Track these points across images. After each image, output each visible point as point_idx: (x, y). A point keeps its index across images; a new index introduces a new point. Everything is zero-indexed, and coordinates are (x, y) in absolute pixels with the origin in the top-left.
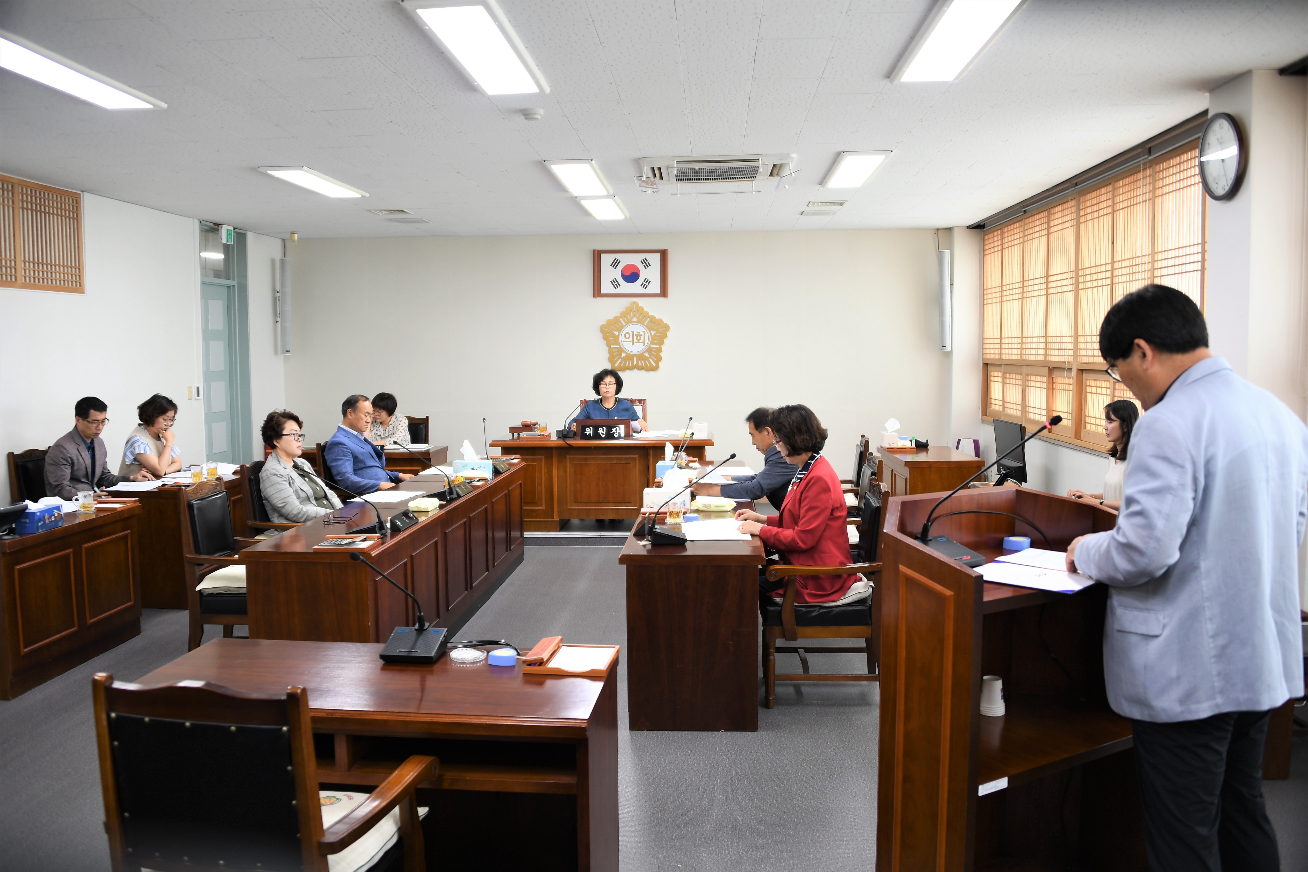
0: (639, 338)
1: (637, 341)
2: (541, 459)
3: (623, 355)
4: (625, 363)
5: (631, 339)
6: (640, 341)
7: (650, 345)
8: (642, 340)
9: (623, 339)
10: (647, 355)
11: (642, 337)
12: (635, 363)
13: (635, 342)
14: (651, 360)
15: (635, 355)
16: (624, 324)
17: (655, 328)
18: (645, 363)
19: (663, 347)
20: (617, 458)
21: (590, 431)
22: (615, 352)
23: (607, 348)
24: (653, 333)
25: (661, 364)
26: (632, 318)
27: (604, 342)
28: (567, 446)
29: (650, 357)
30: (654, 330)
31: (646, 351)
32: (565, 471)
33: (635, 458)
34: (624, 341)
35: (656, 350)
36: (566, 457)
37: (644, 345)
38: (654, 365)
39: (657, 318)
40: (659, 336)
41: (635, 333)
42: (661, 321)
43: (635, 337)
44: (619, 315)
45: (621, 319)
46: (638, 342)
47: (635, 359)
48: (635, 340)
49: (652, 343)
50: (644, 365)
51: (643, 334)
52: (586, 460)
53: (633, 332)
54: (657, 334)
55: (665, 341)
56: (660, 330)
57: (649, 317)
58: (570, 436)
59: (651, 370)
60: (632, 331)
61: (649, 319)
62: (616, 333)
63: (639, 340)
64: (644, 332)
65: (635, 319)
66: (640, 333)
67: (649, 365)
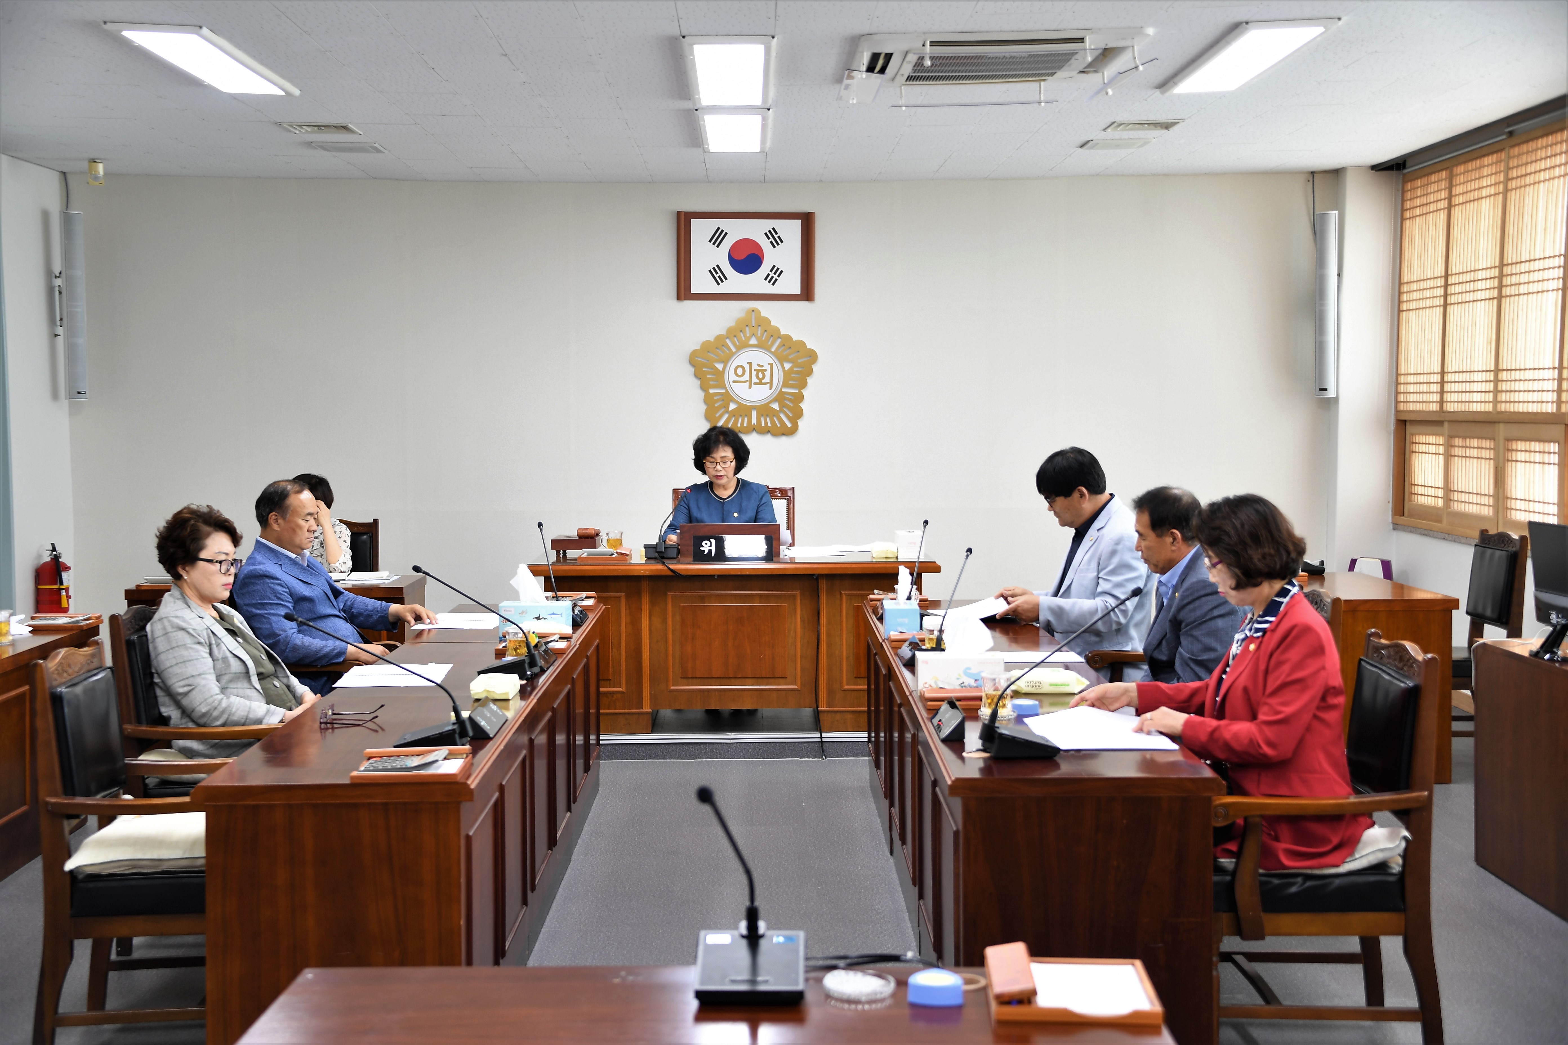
0: (760, 376)
1: (758, 381)
2: (619, 598)
3: (732, 406)
4: (736, 422)
5: (746, 377)
6: (763, 381)
7: (781, 389)
8: (767, 379)
9: (733, 377)
10: (776, 406)
11: (768, 374)
12: (754, 421)
13: (755, 384)
14: (782, 416)
15: (754, 408)
16: (734, 350)
17: (790, 357)
18: (773, 422)
19: (805, 392)
20: (761, 596)
21: (711, 546)
22: (717, 401)
23: (702, 394)
24: (787, 366)
25: (801, 423)
26: (749, 338)
27: (697, 383)
28: (670, 573)
29: (781, 411)
30: (788, 361)
31: (775, 400)
32: (665, 621)
33: (794, 596)
34: (734, 382)
35: (792, 398)
36: (666, 594)
37: (771, 388)
38: (789, 425)
39: (795, 338)
40: (797, 373)
41: (755, 367)
42: (802, 344)
43: (754, 373)
44: (724, 332)
45: (728, 341)
46: (760, 383)
47: (754, 413)
48: (755, 380)
49: (785, 385)
50: (770, 425)
51: (768, 367)
52: (702, 599)
53: (750, 364)
54: (795, 369)
55: (810, 380)
56: (800, 361)
57: (779, 337)
58: (669, 556)
59: (783, 434)
60: (748, 363)
61: (779, 340)
62: (720, 366)
63: (761, 380)
64: (771, 364)
65: (753, 341)
66: (762, 366)
67: (779, 426)
